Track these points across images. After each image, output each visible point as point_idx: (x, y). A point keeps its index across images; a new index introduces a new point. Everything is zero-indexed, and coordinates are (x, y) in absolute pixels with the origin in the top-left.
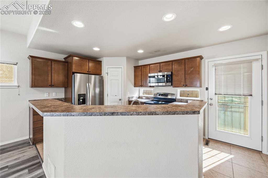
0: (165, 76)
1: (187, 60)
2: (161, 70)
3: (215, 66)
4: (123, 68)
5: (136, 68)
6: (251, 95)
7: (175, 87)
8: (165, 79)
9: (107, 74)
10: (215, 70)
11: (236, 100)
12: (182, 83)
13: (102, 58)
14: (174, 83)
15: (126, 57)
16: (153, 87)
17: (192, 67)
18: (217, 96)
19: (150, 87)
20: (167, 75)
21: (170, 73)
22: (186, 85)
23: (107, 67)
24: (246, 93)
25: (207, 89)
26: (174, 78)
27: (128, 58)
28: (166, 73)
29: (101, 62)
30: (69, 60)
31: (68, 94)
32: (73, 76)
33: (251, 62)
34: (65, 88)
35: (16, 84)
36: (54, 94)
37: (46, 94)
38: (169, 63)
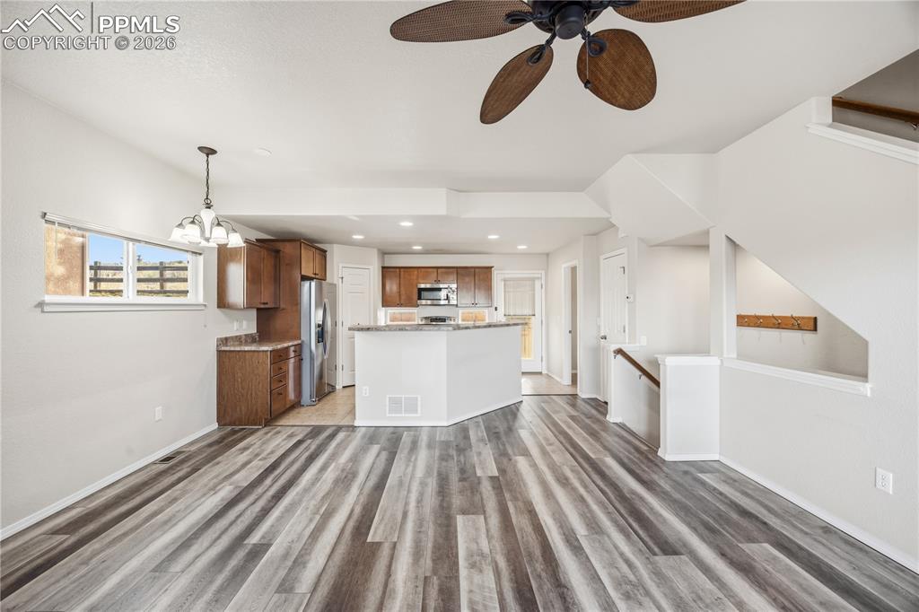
2: (439, 279)
3: (504, 280)
4: (372, 270)
5: (383, 268)
6: (534, 315)
9: (340, 280)
10: (505, 285)
13: (328, 245)
15: (375, 251)
18: (506, 317)
22: (476, 304)
23: (341, 265)
25: (496, 309)
27: (379, 250)
29: (325, 252)
30: (287, 249)
31: (279, 323)
32: (306, 284)
33: (533, 280)
34: (258, 309)
35: (201, 300)
36: (245, 323)
37: (236, 325)
38: (451, 270)
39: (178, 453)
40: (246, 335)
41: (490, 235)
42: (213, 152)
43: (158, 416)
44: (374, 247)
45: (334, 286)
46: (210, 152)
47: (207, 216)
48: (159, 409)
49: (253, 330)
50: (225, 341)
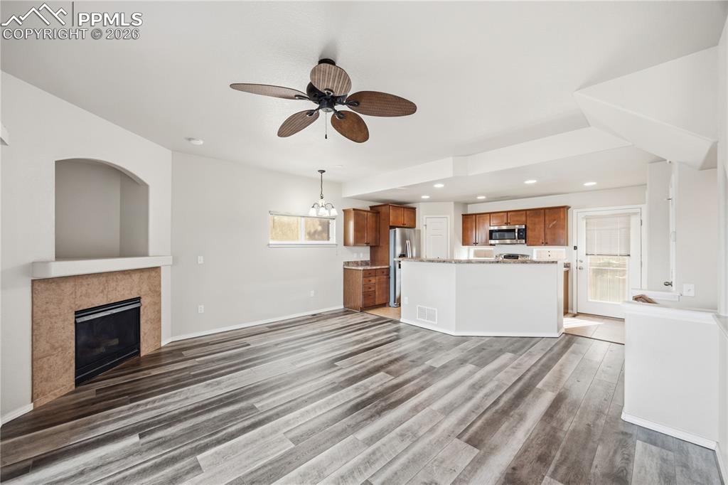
0: (517, 230)
1: (547, 211)
2: (509, 221)
3: (587, 218)
4: (449, 219)
5: (466, 217)
6: (629, 255)
7: (530, 245)
8: (516, 234)
9: (424, 227)
10: (586, 223)
11: (614, 262)
12: (541, 241)
13: (417, 204)
14: (529, 239)
15: (452, 203)
16: (494, 245)
17: (554, 220)
18: (589, 256)
19: (491, 245)
20: (519, 230)
21: (524, 227)
22: (547, 243)
23: (425, 216)
24: (623, 253)
25: (575, 248)
26: (529, 233)
27: (456, 203)
28: (517, 226)
29: (414, 209)
30: (383, 210)
31: (380, 255)
32: (392, 231)
33: (629, 215)
34: (371, 247)
35: (335, 243)
36: (361, 255)
37: (355, 255)
38: (522, 212)
39: (320, 314)
40: (362, 261)
41: (526, 180)
42: (324, 171)
43: (312, 295)
44: (451, 201)
45: (419, 231)
46: (322, 172)
47: (321, 202)
48: (313, 292)
49: (368, 258)
50: (348, 263)
